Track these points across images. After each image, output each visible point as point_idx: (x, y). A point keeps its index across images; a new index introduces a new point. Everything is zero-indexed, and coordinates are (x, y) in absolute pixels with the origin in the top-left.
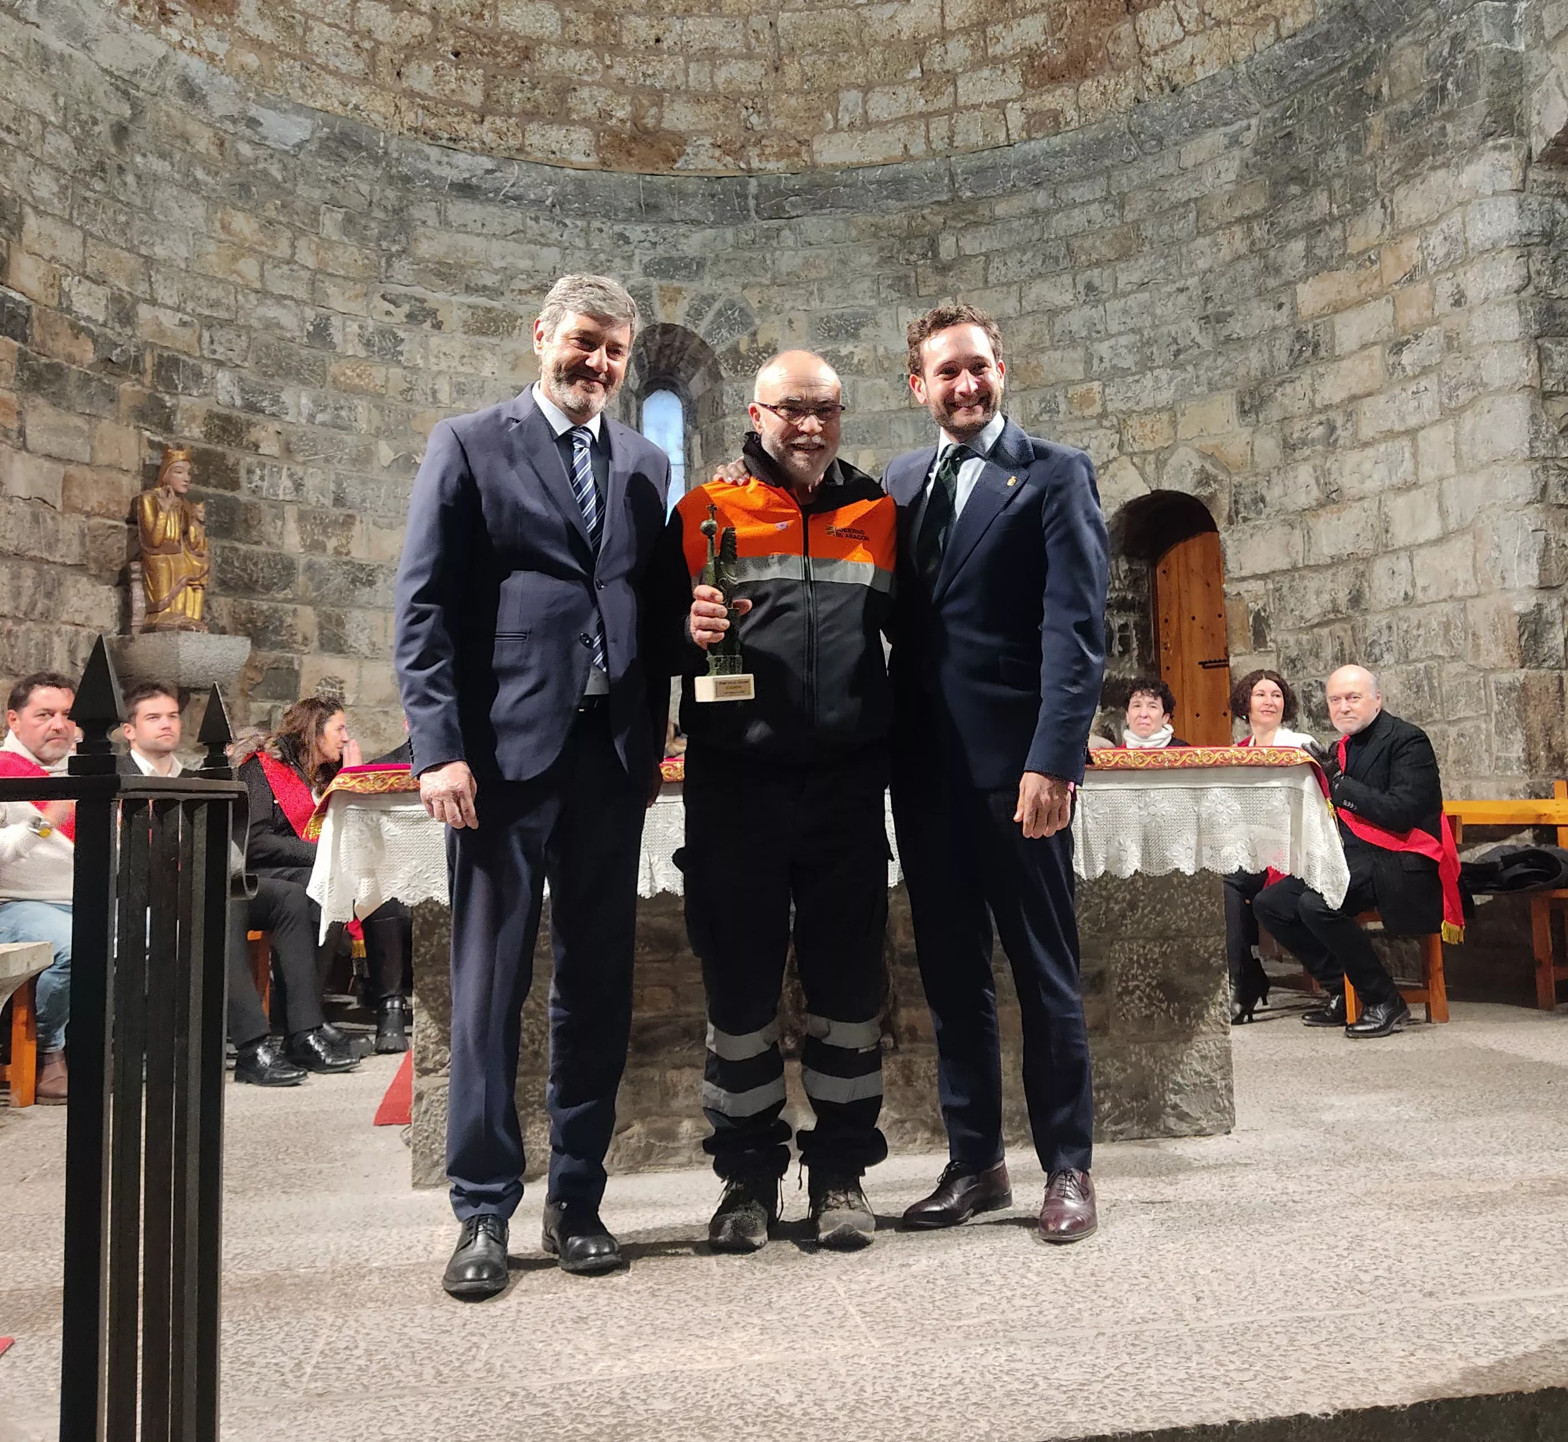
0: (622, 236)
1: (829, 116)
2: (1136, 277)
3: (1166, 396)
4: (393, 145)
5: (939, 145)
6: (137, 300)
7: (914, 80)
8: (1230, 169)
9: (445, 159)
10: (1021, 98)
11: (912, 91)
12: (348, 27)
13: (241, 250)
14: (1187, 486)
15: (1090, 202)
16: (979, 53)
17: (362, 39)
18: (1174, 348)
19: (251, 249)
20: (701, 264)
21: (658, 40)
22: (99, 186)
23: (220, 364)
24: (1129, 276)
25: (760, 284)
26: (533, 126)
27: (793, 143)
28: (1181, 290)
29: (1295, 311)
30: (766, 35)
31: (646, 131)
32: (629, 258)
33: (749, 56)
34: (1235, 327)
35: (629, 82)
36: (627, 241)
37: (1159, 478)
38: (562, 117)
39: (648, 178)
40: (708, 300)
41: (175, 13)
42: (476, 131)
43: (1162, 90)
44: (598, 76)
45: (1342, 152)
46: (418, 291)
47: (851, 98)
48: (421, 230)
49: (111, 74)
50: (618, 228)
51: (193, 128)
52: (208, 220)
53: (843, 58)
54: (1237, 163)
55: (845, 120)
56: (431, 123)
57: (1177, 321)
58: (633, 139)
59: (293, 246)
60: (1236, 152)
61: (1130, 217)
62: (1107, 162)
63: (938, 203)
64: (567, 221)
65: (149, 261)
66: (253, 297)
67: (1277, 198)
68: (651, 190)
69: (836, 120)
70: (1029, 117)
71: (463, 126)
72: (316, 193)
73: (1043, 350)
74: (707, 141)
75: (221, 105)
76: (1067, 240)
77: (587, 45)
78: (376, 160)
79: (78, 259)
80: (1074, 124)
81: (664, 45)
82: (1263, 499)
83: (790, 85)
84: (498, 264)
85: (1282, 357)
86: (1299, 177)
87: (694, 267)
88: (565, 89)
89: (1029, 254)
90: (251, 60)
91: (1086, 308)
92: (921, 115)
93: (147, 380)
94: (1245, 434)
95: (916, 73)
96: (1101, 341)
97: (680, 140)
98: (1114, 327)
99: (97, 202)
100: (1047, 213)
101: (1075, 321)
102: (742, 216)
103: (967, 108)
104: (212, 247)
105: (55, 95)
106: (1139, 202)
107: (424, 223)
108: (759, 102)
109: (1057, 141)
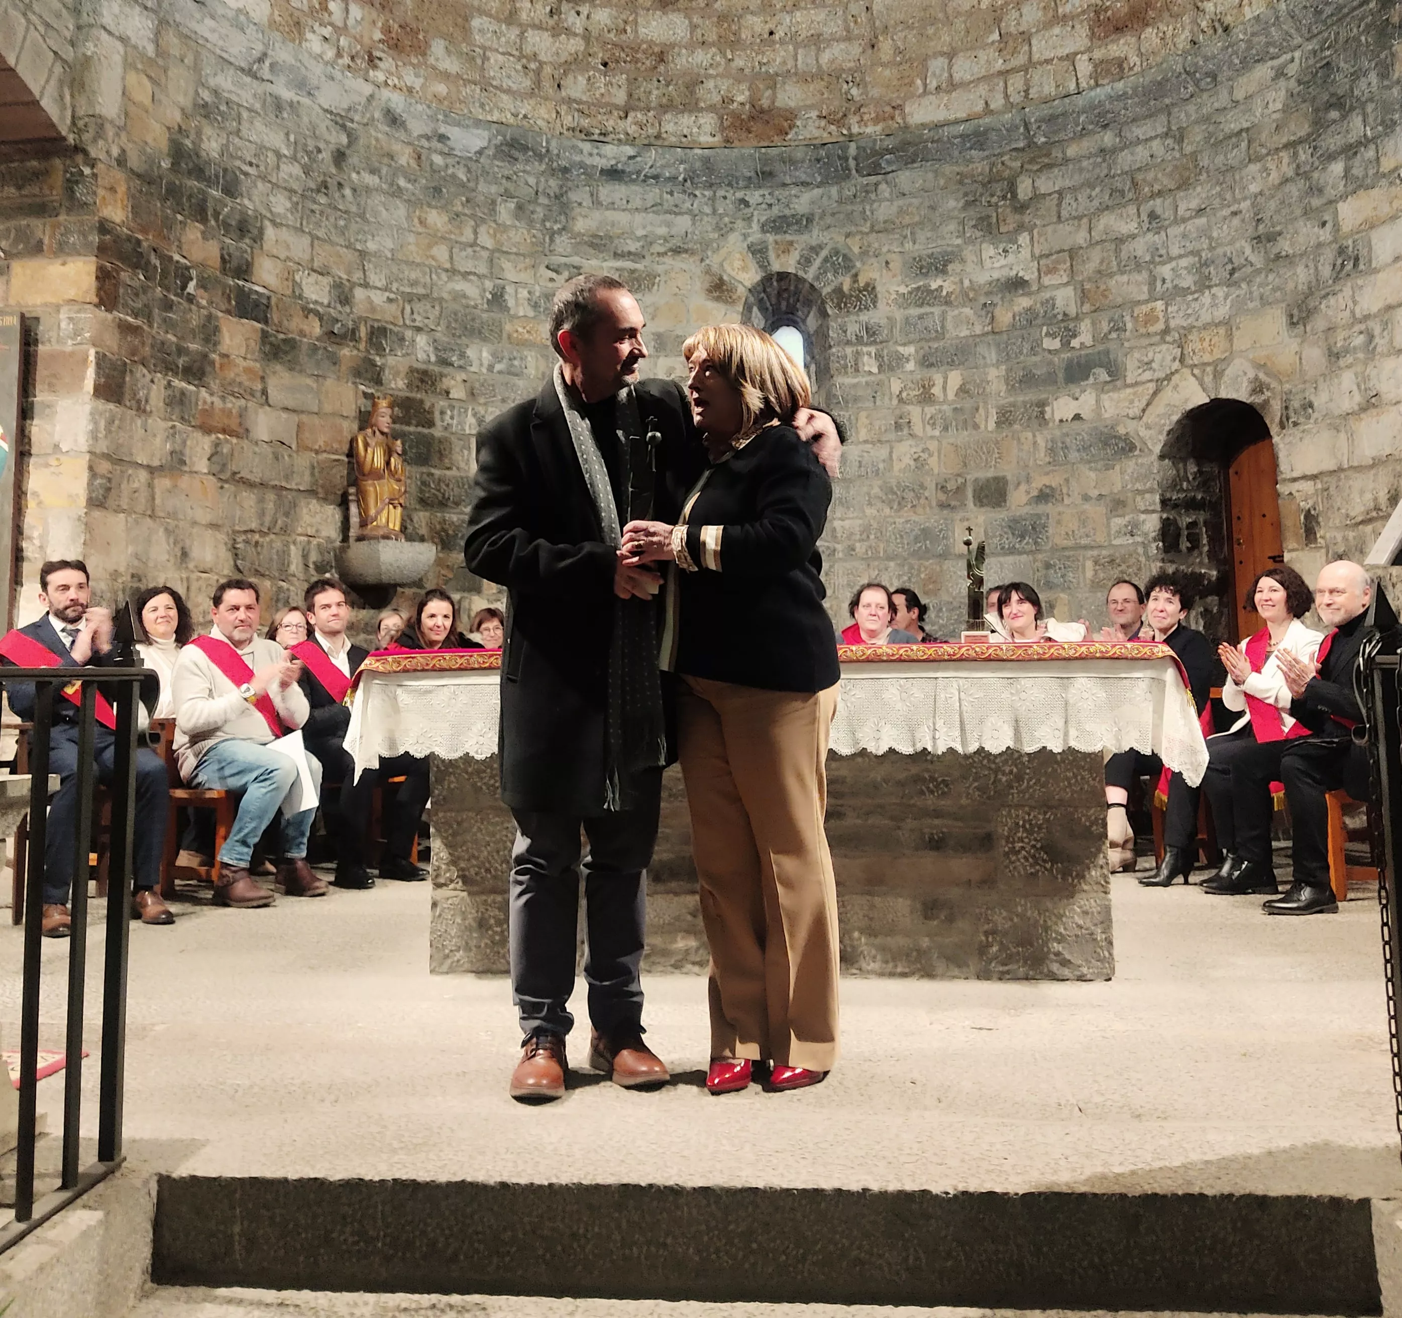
0: (744, 202)
1: (919, 82)
2: (1194, 204)
3: (1222, 312)
4: (554, 144)
5: (1015, 98)
6: (353, 285)
7: (993, 43)
8: (1277, 99)
9: (595, 151)
10: (1089, 50)
11: (992, 53)
12: (517, 53)
13: (437, 238)
14: (1242, 394)
15: (1151, 139)
16: (1051, 13)
17: (529, 61)
18: (1229, 267)
19: (443, 238)
20: (810, 220)
21: (771, 33)
22: (323, 200)
23: (419, 329)
24: (1188, 203)
25: (861, 232)
26: (668, 116)
27: (888, 109)
28: (1235, 214)
29: (1337, 227)
30: (863, 18)
31: (762, 111)
32: (748, 219)
33: (848, 39)
34: (1284, 246)
35: (747, 71)
36: (747, 204)
37: (1217, 389)
38: (691, 106)
39: (763, 150)
40: (815, 249)
41: (380, 59)
42: (622, 124)
43: (1215, 31)
44: (721, 69)
45: (1373, 77)
46: (576, 260)
47: (937, 65)
48: (578, 210)
49: (331, 113)
50: (740, 195)
51: (397, 147)
52: (409, 218)
53: (930, 31)
54: (1283, 93)
55: (933, 84)
56: (585, 122)
57: (1232, 242)
58: (752, 118)
59: (476, 233)
60: (1282, 83)
61: (1188, 149)
62: (1167, 101)
63: (1015, 149)
64: (697, 193)
65: (363, 254)
66: (444, 276)
67: (1319, 125)
68: (765, 160)
69: (925, 85)
70: (1096, 66)
71: (611, 122)
72: (494, 189)
73: (1111, 275)
74: (814, 114)
75: (417, 127)
76: (1131, 174)
77: (713, 44)
78: (540, 157)
79: (307, 257)
80: (1137, 69)
81: (776, 37)
82: (1311, 405)
83: (885, 58)
84: (640, 233)
85: (1326, 271)
86: (1339, 103)
87: (805, 222)
88: (694, 82)
89: (1098, 190)
90: (441, 89)
91: (1150, 235)
92: (1000, 73)
93: (362, 346)
94: (1294, 345)
95: (996, 36)
96: (1163, 263)
97: (791, 116)
98: (1175, 251)
99: (322, 213)
100: (1114, 151)
101: (1140, 247)
102: (844, 175)
103: (1041, 64)
104: (411, 238)
105: (287, 134)
106: (1197, 135)
107: (580, 204)
108: (856, 76)
109: (1120, 85)
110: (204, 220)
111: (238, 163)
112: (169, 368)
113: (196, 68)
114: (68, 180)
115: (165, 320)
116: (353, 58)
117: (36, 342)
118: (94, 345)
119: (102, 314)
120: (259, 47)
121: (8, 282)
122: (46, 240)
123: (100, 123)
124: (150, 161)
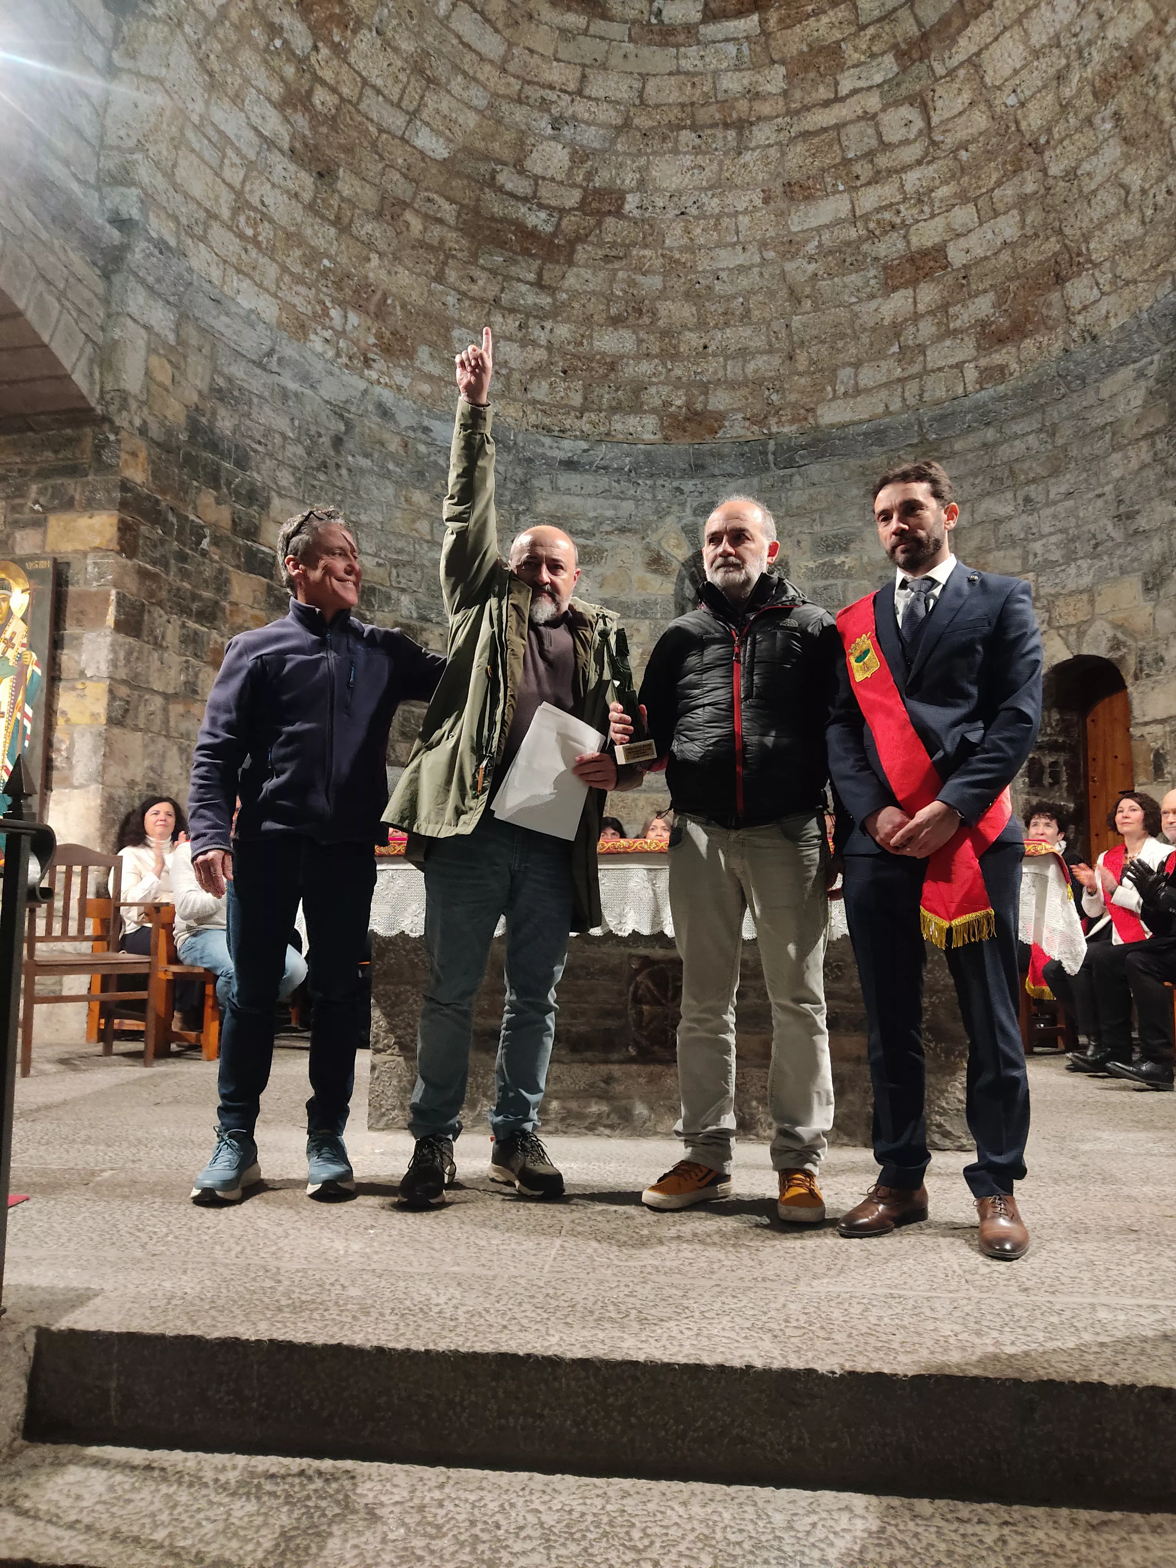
0: (678, 489)
1: (829, 388)
2: (1063, 489)
3: (1086, 580)
4: (520, 438)
5: (911, 401)
7: (893, 354)
8: (1137, 396)
9: (556, 445)
10: (975, 359)
11: (891, 363)
13: (419, 514)
14: (1101, 650)
15: (1028, 434)
16: (944, 328)
18: (1093, 542)
19: (425, 514)
21: (705, 347)
22: (322, 477)
23: (403, 590)
24: (1057, 489)
26: (616, 417)
27: (802, 411)
28: (1099, 496)
30: (783, 334)
31: (696, 413)
32: (682, 505)
33: (771, 351)
34: (1142, 522)
35: (684, 379)
36: (682, 492)
37: (1079, 645)
38: (636, 408)
39: (697, 446)
41: (374, 360)
42: (578, 423)
43: (1085, 340)
44: (662, 378)
47: (845, 373)
48: (539, 494)
49: (331, 404)
50: (676, 484)
51: (387, 436)
52: (396, 496)
53: (840, 344)
54: (1143, 392)
55: (841, 390)
56: (547, 421)
57: (1096, 521)
58: (688, 419)
60: (1143, 383)
61: (1060, 442)
62: (1042, 401)
63: (911, 445)
64: (640, 481)
66: (425, 546)
68: (698, 455)
69: (834, 391)
70: (981, 373)
71: (569, 421)
73: (989, 551)
74: (740, 416)
75: (405, 419)
76: (1009, 465)
77: (656, 357)
78: (508, 449)
80: (1016, 374)
81: (710, 350)
82: (1162, 659)
83: (801, 368)
84: (591, 514)
88: (639, 388)
89: (980, 478)
90: (426, 388)
91: (1024, 516)
92: (899, 380)
94: (1149, 607)
95: (895, 349)
96: (1035, 540)
97: (721, 417)
98: (1046, 529)
99: (321, 488)
100: (995, 444)
101: (1015, 527)
102: (764, 468)
103: (933, 371)
104: (398, 514)
105: (292, 420)
106: (1067, 431)
107: (541, 489)
108: (777, 383)
109: (1001, 388)
110: (217, 488)
111: (248, 441)
112: (184, 611)
113: (213, 357)
114: (96, 446)
116: (350, 358)
117: (67, 583)
118: (115, 587)
119: (123, 560)
120: (268, 343)
121: (45, 533)
122: (77, 497)
123: (124, 397)
124: (169, 433)
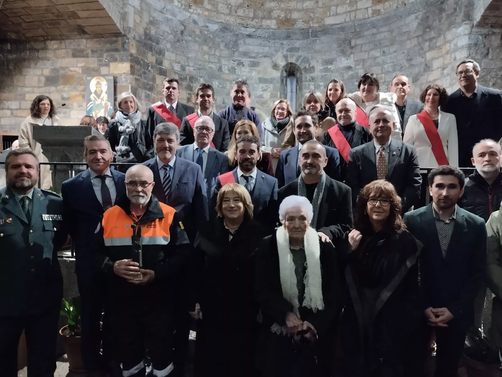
0: (282, 43)
1: (328, 13)
2: (393, 50)
4: (235, 28)
5: (352, 18)
6: (186, 66)
7: (348, 3)
8: (415, 24)
9: (245, 30)
10: (372, 7)
11: (347, 6)
12: (225, 3)
13: (205, 53)
15: (385, 32)
17: (229, 5)
18: (400, 66)
19: (207, 53)
20: (299, 49)
22: (178, 44)
23: (201, 77)
25: (311, 53)
26: (264, 20)
27: (320, 20)
28: (403, 53)
29: (426, 59)
31: (288, 19)
32: (284, 48)
33: (311, 0)
34: (413, 62)
35: (284, 8)
38: (270, 18)
39: (288, 30)
40: (300, 57)
41: (192, 6)
42: (252, 23)
44: (278, 8)
46: (240, 58)
47: (333, 8)
49: (180, 21)
50: (281, 42)
51: (195, 29)
52: (199, 48)
54: (417, 23)
56: (242, 22)
57: (401, 60)
58: (285, 21)
59: (215, 51)
60: (417, 20)
61: (394, 35)
62: (389, 22)
63: (352, 32)
64: (271, 41)
65: (188, 58)
66: (207, 63)
67: (424, 32)
68: (288, 33)
69: (330, 14)
70: (373, 11)
71: (249, 22)
72: (219, 40)
73: (373, 67)
74: (301, 21)
75: (201, 24)
76: (379, 41)
78: (231, 31)
79: (175, 59)
80: (383, 13)
83: (320, 6)
84: (256, 51)
87: (297, 49)
88: (271, 11)
89: (371, 44)
90: (207, 13)
91: (383, 57)
92: (349, 11)
93: (188, 81)
96: (385, 64)
97: (295, 21)
98: (388, 61)
99: (178, 47)
100: (376, 34)
101: (380, 60)
102: (308, 37)
103: (359, 9)
104: (199, 54)
105: (170, 27)
106: (396, 32)
107: (241, 44)
108: (313, 10)
109: (378, 17)
110: (152, 51)
111: (159, 36)
112: (146, 88)
113: (149, 12)
114: (122, 43)
115: (144, 77)
116: (185, 6)
117: (117, 83)
118: (130, 84)
119: (131, 76)
120: (163, 5)
121: (109, 68)
122: (118, 58)
123: (129, 29)
124: (140, 37)
